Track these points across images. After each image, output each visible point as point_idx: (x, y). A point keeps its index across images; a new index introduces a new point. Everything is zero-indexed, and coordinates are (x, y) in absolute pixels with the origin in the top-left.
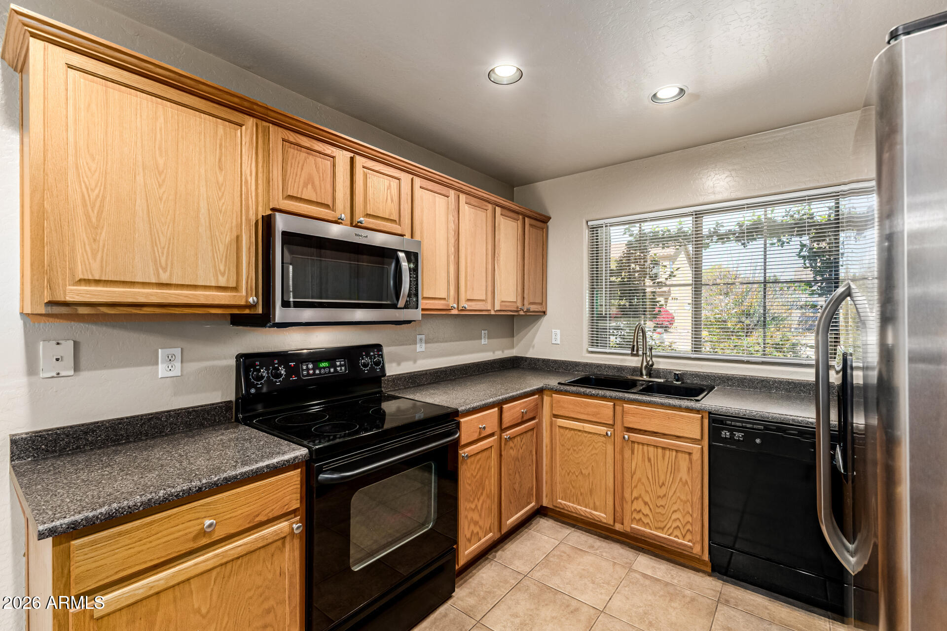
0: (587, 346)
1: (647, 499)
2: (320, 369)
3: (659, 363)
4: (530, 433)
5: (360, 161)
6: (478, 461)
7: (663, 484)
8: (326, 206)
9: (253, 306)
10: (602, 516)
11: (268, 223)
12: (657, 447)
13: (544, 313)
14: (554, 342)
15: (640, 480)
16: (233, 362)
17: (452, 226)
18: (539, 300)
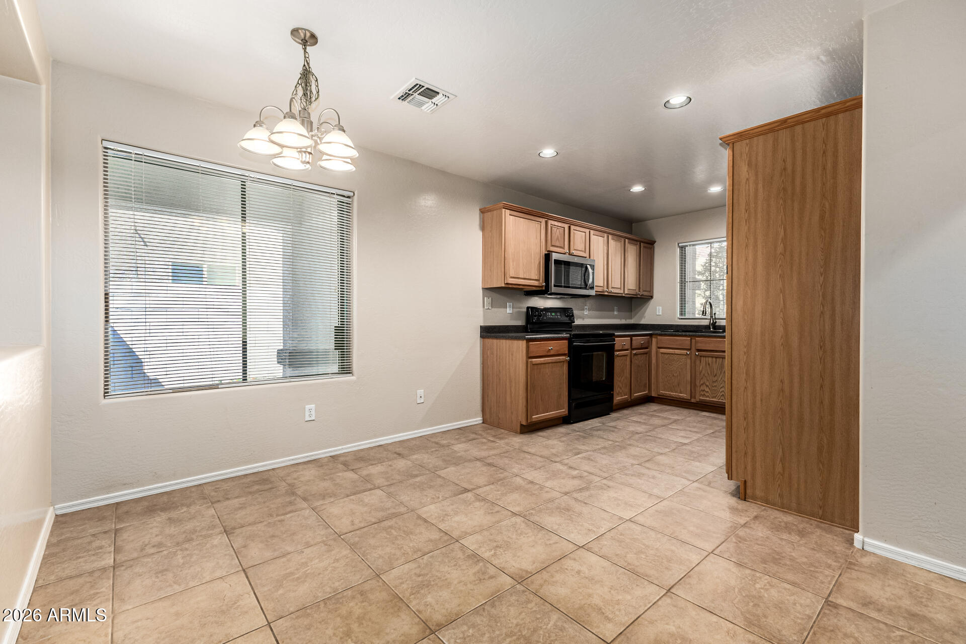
0: (678, 315)
1: (708, 384)
2: (552, 316)
3: (720, 322)
4: (645, 355)
5: (572, 227)
6: (622, 360)
7: (716, 375)
8: (561, 247)
9: (542, 287)
10: (684, 396)
11: (547, 257)
12: (712, 357)
13: (652, 297)
14: (657, 314)
15: (704, 375)
16: (525, 310)
17: (606, 251)
18: (648, 289)
